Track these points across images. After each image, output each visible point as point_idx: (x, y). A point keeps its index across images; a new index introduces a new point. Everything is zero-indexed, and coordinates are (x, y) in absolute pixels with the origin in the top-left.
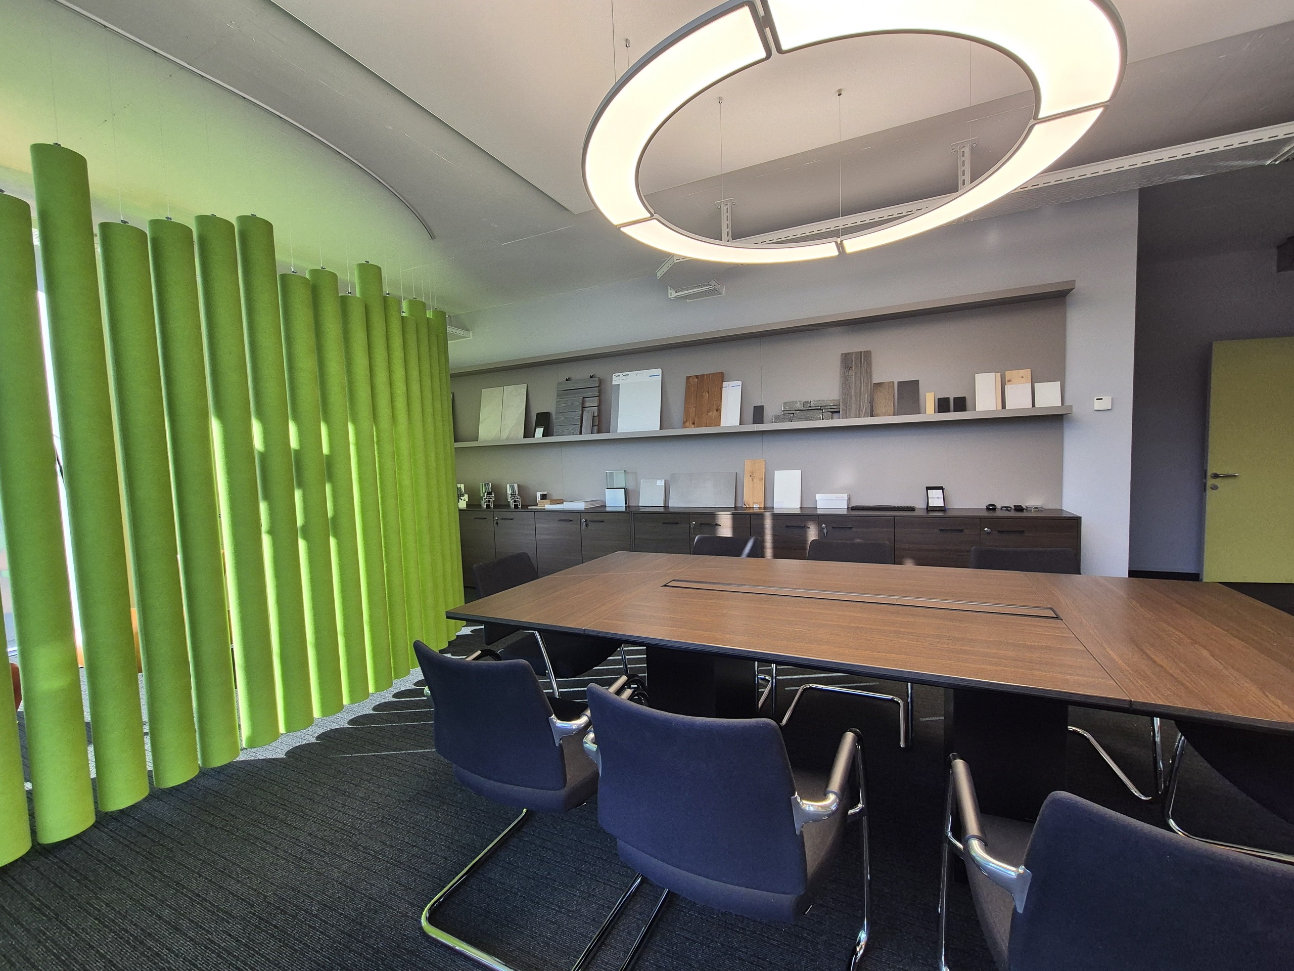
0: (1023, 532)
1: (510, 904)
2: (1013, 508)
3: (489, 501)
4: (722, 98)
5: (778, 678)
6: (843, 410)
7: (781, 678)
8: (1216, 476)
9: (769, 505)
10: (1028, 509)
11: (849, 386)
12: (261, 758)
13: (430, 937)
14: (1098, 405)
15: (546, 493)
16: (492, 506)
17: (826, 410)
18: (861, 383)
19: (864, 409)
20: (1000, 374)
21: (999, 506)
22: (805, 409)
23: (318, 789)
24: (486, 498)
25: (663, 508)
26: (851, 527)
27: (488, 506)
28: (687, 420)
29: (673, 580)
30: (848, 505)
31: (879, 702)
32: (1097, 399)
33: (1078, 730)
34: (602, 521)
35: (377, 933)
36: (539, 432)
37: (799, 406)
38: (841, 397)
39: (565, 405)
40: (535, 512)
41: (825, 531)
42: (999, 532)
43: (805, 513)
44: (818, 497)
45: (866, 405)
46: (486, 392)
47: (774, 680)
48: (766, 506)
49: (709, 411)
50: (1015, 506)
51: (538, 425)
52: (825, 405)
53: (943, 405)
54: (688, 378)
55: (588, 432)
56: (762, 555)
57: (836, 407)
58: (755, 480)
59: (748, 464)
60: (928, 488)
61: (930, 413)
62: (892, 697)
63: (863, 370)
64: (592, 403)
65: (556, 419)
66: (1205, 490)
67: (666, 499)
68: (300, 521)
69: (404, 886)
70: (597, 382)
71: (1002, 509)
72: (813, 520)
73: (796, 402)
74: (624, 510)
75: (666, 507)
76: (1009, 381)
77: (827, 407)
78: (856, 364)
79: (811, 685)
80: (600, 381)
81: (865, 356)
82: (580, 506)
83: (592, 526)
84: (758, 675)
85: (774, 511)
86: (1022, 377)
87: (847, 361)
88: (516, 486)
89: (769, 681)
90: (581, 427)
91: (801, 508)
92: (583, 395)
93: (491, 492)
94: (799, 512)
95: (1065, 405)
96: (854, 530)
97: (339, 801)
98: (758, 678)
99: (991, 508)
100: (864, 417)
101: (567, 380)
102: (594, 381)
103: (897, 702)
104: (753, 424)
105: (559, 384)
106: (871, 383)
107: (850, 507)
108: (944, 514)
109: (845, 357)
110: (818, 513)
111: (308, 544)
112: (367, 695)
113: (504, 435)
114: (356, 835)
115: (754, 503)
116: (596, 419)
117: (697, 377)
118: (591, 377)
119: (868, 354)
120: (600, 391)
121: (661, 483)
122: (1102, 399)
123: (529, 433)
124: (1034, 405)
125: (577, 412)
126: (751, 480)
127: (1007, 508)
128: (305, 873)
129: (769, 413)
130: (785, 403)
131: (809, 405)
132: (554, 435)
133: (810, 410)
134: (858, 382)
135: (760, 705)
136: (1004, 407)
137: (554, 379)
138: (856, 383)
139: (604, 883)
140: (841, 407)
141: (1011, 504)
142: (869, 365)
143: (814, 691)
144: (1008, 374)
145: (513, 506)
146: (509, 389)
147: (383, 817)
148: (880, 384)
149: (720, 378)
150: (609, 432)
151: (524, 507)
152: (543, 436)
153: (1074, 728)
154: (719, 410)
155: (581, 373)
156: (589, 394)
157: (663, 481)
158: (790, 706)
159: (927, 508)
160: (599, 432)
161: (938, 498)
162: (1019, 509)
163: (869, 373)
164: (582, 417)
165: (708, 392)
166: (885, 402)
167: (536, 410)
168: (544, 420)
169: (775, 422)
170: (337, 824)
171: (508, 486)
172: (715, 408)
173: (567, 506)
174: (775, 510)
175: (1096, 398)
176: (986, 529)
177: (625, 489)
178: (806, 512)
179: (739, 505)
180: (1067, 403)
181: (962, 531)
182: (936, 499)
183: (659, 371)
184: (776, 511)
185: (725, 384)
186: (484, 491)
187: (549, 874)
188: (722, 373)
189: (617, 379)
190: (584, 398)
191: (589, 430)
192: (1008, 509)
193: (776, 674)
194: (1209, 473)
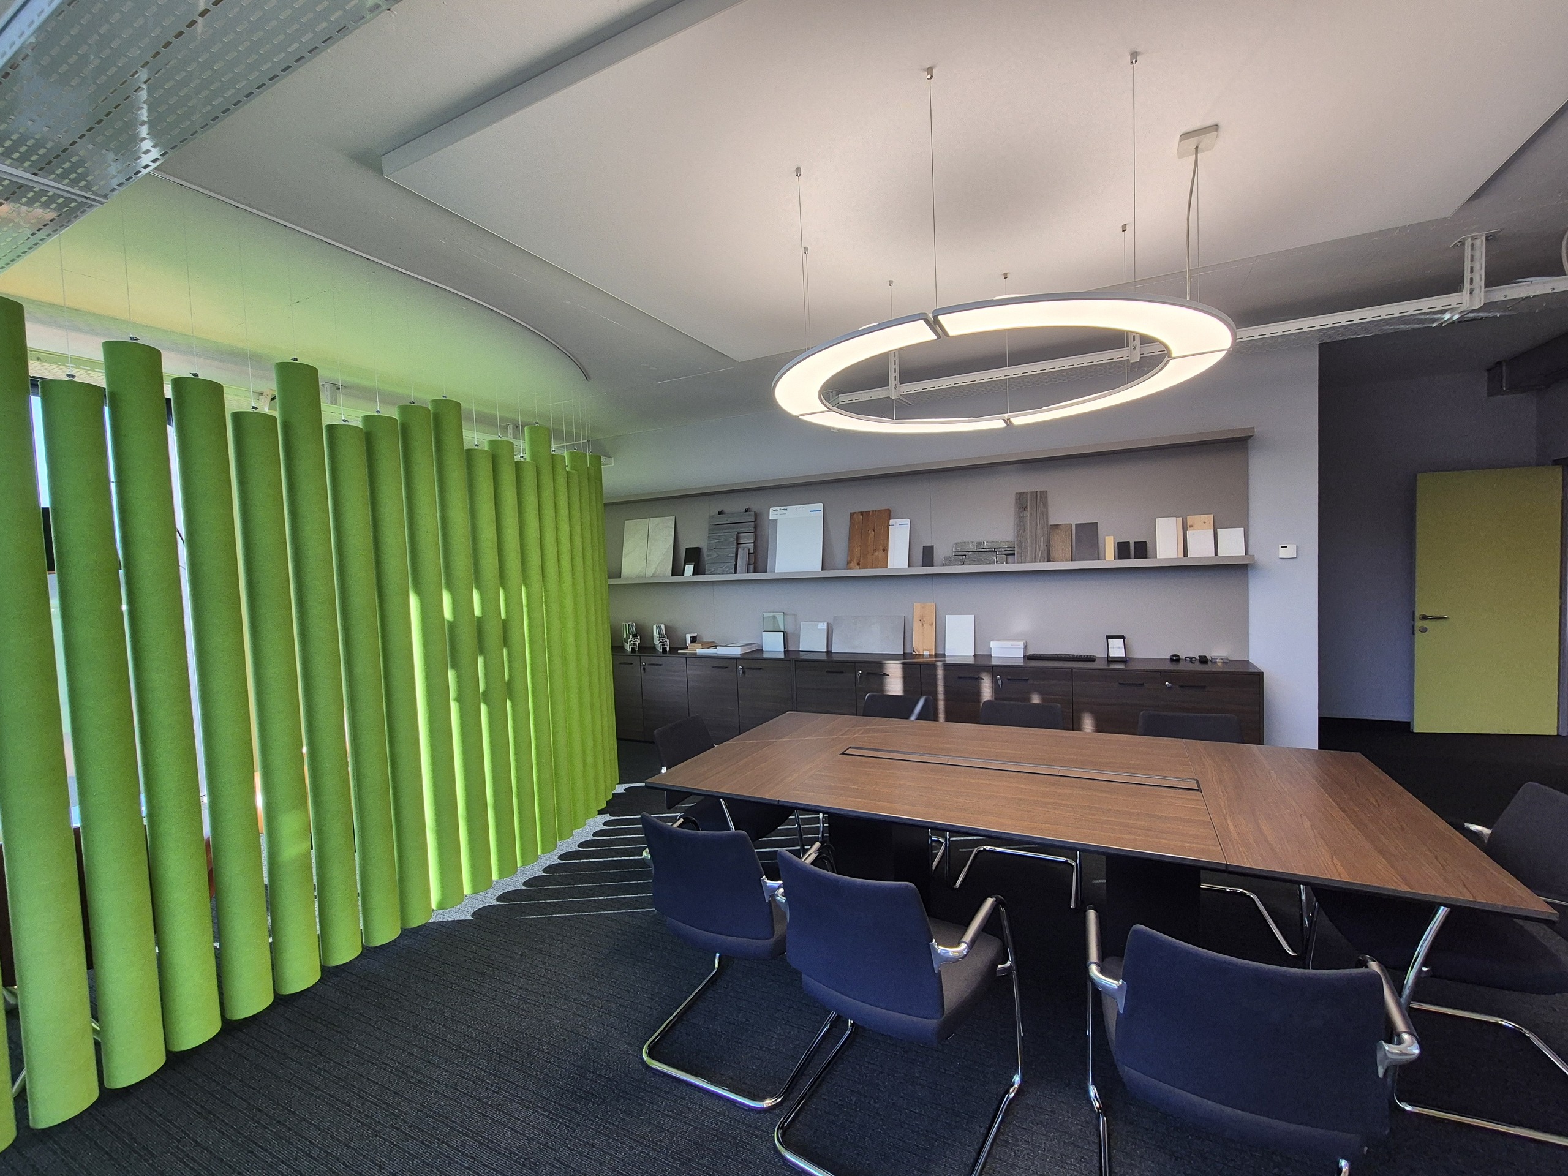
0: (1204, 687)
1: (716, 1044)
2: (1198, 658)
3: (634, 644)
4: (892, 281)
5: (951, 839)
6: (1018, 553)
7: (954, 839)
8: (1425, 618)
9: (940, 652)
10: (1214, 661)
11: (1025, 528)
12: (450, 919)
13: (653, 1069)
14: (1283, 553)
15: (696, 635)
16: (637, 649)
17: (1000, 553)
18: (1037, 525)
19: (1040, 554)
20: (1181, 518)
21: (1183, 657)
22: (978, 550)
23: (515, 948)
24: (631, 641)
25: (825, 654)
26: (1027, 678)
27: (633, 649)
28: (851, 560)
29: (850, 748)
30: (1025, 653)
31: (1054, 865)
32: (1282, 547)
33: (1245, 892)
34: (761, 669)
35: (605, 1066)
36: (689, 569)
37: (971, 547)
38: (1016, 539)
39: (718, 541)
40: (686, 657)
41: (1000, 683)
42: (1181, 686)
43: (979, 663)
44: (993, 644)
45: (1042, 548)
46: (629, 524)
47: (948, 842)
48: (937, 652)
49: (875, 551)
50: (1199, 656)
51: (688, 561)
52: (998, 546)
53: (1123, 550)
54: (852, 514)
55: (744, 571)
56: (935, 718)
57: (1011, 549)
58: (925, 625)
59: (917, 609)
60: (1109, 637)
61: (1109, 558)
62: (1066, 859)
63: (1039, 511)
64: (747, 539)
65: (708, 556)
66: (1413, 633)
67: (829, 643)
68: (482, 687)
69: (619, 1030)
70: (753, 517)
71: (1186, 660)
72: (987, 672)
73: (968, 543)
74: (783, 657)
75: (828, 653)
76: (1191, 526)
77: (1001, 550)
78: (1031, 505)
79: (985, 847)
80: (756, 514)
81: (1041, 497)
82: (735, 651)
83: (749, 674)
84: (931, 837)
85: (945, 661)
86: (1204, 523)
87: (1022, 502)
88: (663, 626)
89: (943, 843)
90: (736, 564)
91: (975, 655)
92: (737, 530)
93: (636, 634)
94: (971, 661)
95: (1250, 554)
96: (1030, 682)
97: (538, 959)
98: (931, 839)
99: (1175, 659)
100: (1040, 562)
101: (719, 513)
102: (750, 515)
103: (1071, 864)
104: (923, 566)
105: (711, 517)
106: (1047, 525)
107: (1028, 654)
108: (1126, 667)
109: (1020, 497)
110: (993, 663)
111: (488, 708)
112: (537, 857)
113: (650, 572)
114: (563, 989)
115: (924, 650)
116: (752, 556)
117: (862, 513)
118: (746, 511)
119: (1044, 494)
120: (756, 527)
121: (823, 626)
122: (1286, 547)
123: (677, 571)
124: (1216, 553)
125: (731, 549)
126: (921, 625)
127: (1191, 658)
128: (527, 1019)
129: (939, 554)
130: (956, 544)
131: (982, 546)
132: (706, 573)
133: (983, 552)
134: (1034, 524)
135: (934, 868)
136: (1185, 555)
137: (705, 512)
138: (1031, 523)
139: (798, 1028)
140: (1016, 549)
141: (1196, 654)
142: (1046, 506)
143: (988, 853)
144: (1190, 519)
145: (660, 650)
146: (654, 521)
147: (584, 973)
148: (1057, 526)
149: (887, 515)
150: (767, 572)
151: (674, 650)
152: (693, 575)
153: (1241, 890)
154: (885, 550)
155: (734, 506)
156: (746, 530)
157: (826, 624)
158: (965, 866)
159: (1108, 658)
160: (755, 572)
161: (1119, 648)
162: (1204, 660)
163: (1045, 515)
164: (737, 555)
165: (874, 531)
166: (1062, 545)
167: (685, 544)
168: (694, 555)
169: (946, 565)
170: (542, 979)
171: (655, 627)
172: (881, 548)
173: (721, 651)
174: (946, 659)
175: (1280, 546)
176: (1167, 683)
177: (784, 633)
178: (981, 662)
179: (908, 651)
180: (1251, 552)
181: (1141, 685)
182: (1117, 649)
183: (820, 506)
184: (948, 660)
185: (892, 522)
186: (628, 633)
187: (747, 1020)
188: (889, 510)
189: (774, 513)
190: (738, 533)
191: (745, 568)
192: (1191, 660)
193: (949, 835)
194: (1417, 614)
